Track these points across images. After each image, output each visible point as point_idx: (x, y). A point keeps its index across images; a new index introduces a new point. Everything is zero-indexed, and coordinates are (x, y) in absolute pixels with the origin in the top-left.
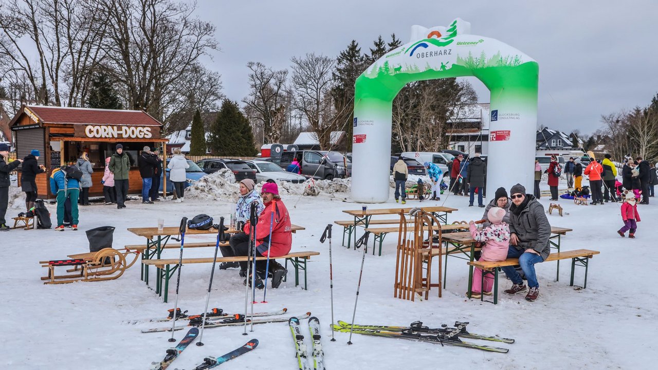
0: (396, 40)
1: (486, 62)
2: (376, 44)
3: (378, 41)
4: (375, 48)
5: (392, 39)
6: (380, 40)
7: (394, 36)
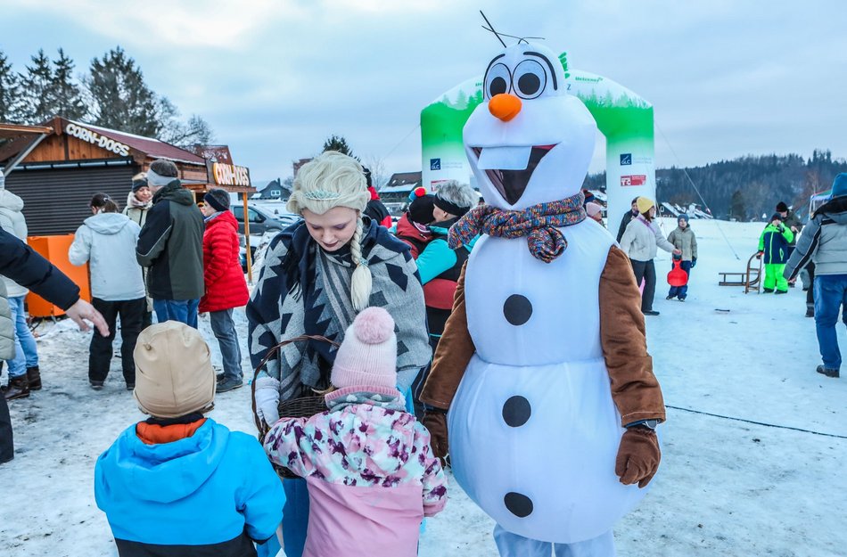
0: (65, 57)
1: (614, 102)
2: (37, 61)
3: (38, 57)
4: (36, 67)
5: (59, 55)
6: (42, 55)
7: (61, 52)
